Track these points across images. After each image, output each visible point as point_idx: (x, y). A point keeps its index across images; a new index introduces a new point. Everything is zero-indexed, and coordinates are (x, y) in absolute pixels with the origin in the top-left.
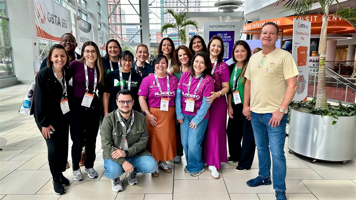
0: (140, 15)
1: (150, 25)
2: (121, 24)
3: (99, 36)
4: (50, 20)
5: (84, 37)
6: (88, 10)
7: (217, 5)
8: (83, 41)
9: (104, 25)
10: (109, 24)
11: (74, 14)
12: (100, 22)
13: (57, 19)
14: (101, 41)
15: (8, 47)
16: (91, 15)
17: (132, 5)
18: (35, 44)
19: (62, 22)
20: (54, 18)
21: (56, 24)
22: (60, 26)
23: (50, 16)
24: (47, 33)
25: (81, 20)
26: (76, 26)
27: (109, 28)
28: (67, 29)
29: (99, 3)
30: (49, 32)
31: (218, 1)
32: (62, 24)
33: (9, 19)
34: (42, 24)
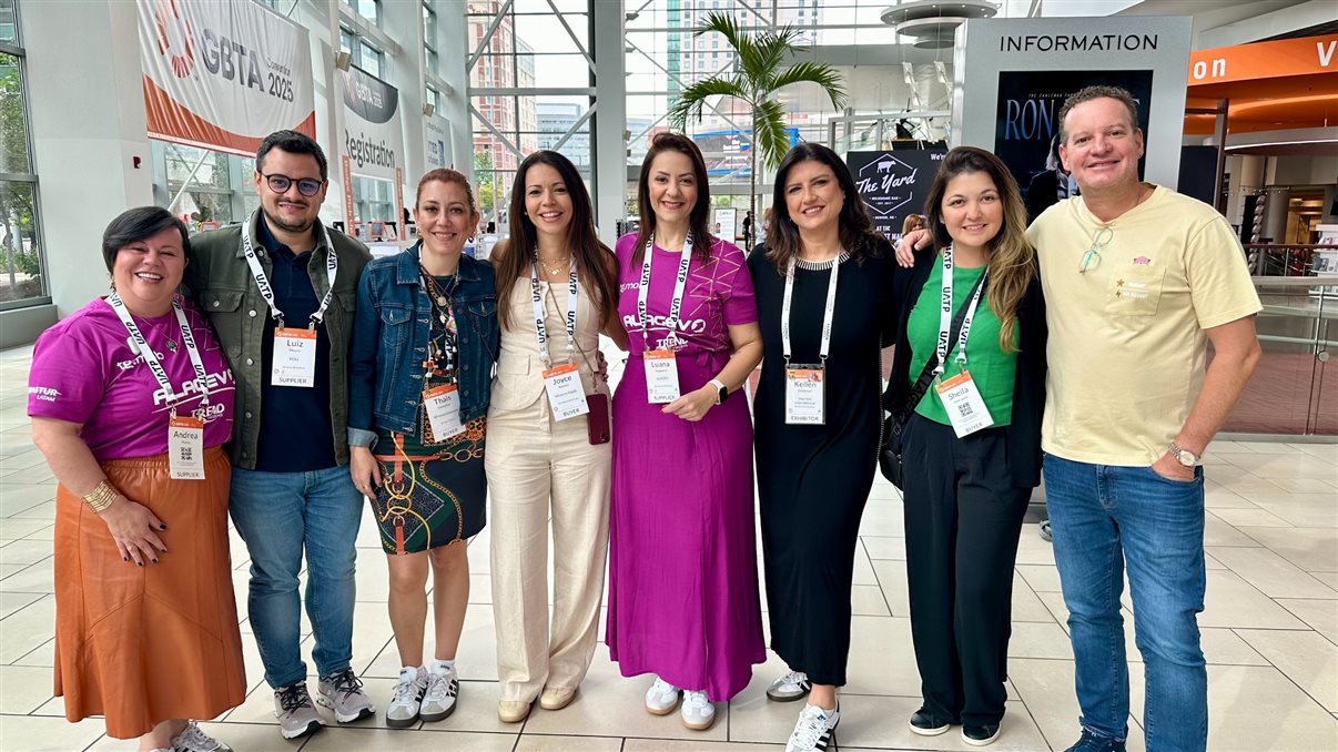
0: (592, 56)
1: (627, 97)
2: (517, 92)
3: (431, 136)
4: (213, 61)
5: (366, 140)
6: (388, 31)
7: (890, 18)
8: (361, 154)
9: (452, 93)
10: (470, 92)
11: (323, 44)
12: (435, 83)
13: (247, 59)
14: (437, 157)
15: (22, 176)
16: (399, 52)
17: (560, 16)
18: (137, 161)
19: (271, 75)
20: (236, 55)
21: (242, 83)
22: (262, 90)
23: (216, 45)
24: (198, 118)
25: (351, 68)
26: (329, 93)
27: (470, 109)
28: (291, 104)
29: (433, 9)
30: (208, 115)
31: (894, 3)
32: (267, 84)
33: (24, 50)
34: (176, 77)
